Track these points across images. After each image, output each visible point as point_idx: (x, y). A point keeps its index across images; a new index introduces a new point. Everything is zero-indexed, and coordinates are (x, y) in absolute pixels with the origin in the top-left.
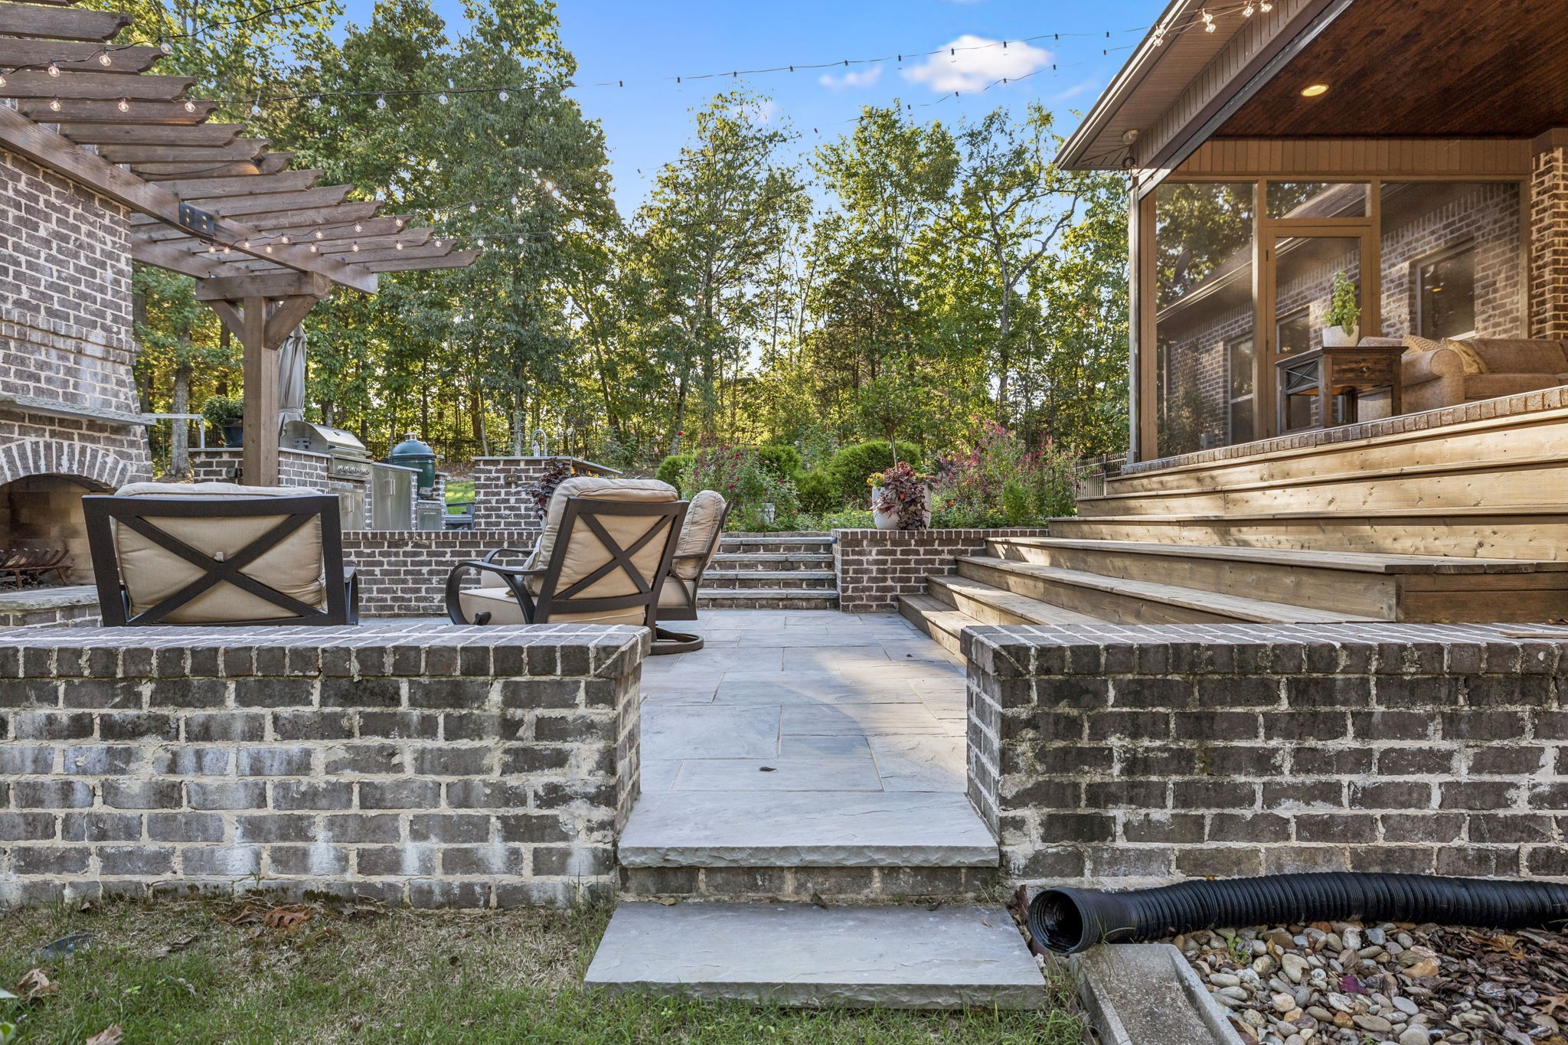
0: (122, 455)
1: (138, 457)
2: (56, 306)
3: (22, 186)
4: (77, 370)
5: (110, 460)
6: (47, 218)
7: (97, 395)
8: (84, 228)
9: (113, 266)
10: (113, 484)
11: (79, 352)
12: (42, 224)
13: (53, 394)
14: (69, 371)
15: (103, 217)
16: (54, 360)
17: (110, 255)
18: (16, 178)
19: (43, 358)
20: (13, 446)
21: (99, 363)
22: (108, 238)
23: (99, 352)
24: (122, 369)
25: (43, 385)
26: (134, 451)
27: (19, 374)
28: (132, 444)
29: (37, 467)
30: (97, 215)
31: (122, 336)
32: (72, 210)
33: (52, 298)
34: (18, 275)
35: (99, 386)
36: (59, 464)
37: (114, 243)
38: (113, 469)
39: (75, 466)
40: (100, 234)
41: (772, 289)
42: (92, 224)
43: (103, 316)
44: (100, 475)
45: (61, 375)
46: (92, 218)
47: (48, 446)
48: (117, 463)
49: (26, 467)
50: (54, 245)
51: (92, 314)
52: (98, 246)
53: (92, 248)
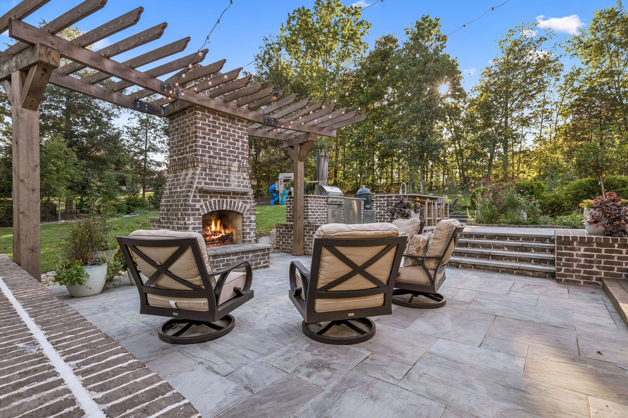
0: (245, 202)
1: (250, 203)
2: (222, 156)
3: (211, 119)
4: (229, 176)
5: (240, 204)
6: (219, 128)
7: (236, 183)
8: (232, 129)
9: (241, 141)
10: (241, 212)
11: (230, 170)
12: (217, 130)
13: (221, 185)
14: (226, 176)
15: (238, 125)
16: (221, 173)
17: (241, 137)
18: (209, 117)
19: (218, 173)
20: (207, 202)
21: (237, 173)
22: (240, 132)
23: (236, 169)
24: (245, 174)
25: (218, 182)
26: (249, 201)
27: (210, 179)
28: (248, 198)
29: (215, 208)
30: (236, 125)
31: (245, 163)
32: (228, 124)
33: (220, 154)
34: (209, 148)
35: (236, 180)
36: (222, 207)
37: (242, 133)
38: (241, 207)
39: (228, 207)
40: (237, 130)
41: (539, 109)
42: (235, 128)
43: (238, 157)
44: (237, 209)
45: (224, 178)
46: (234, 126)
47: (219, 201)
48: (242, 205)
49: (212, 209)
50: (222, 137)
51: (235, 157)
52: (236, 135)
53: (234, 136)
